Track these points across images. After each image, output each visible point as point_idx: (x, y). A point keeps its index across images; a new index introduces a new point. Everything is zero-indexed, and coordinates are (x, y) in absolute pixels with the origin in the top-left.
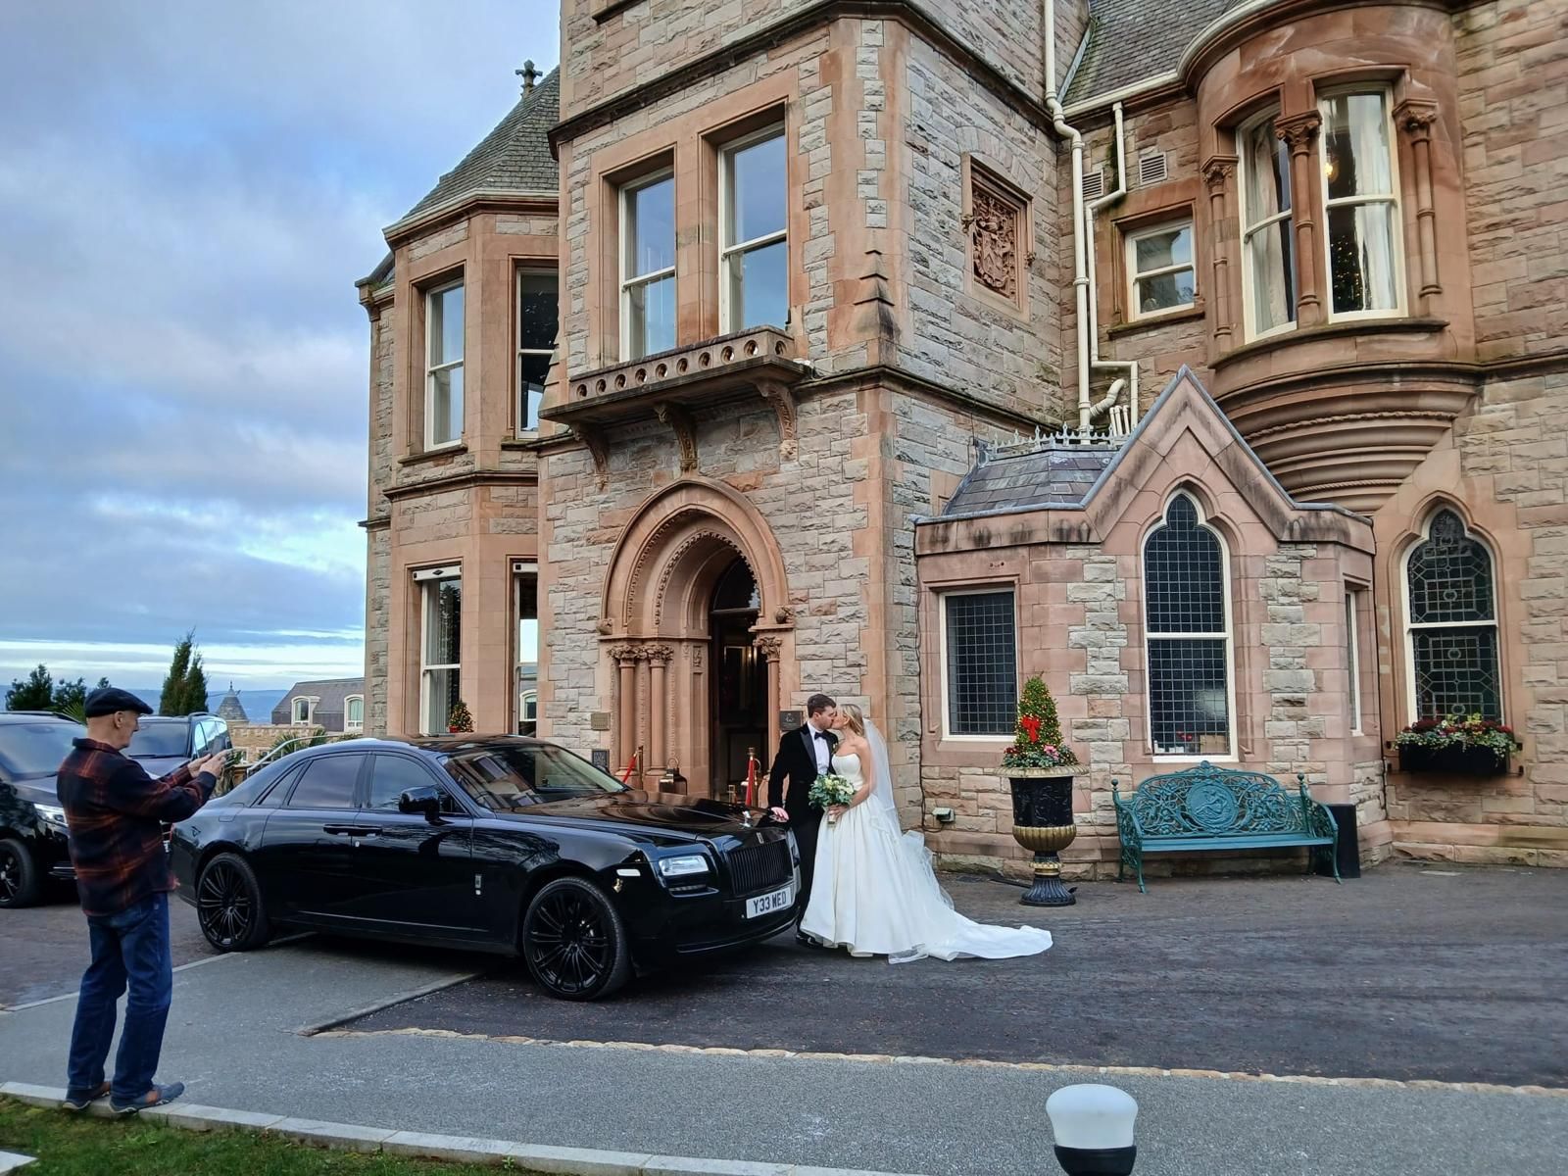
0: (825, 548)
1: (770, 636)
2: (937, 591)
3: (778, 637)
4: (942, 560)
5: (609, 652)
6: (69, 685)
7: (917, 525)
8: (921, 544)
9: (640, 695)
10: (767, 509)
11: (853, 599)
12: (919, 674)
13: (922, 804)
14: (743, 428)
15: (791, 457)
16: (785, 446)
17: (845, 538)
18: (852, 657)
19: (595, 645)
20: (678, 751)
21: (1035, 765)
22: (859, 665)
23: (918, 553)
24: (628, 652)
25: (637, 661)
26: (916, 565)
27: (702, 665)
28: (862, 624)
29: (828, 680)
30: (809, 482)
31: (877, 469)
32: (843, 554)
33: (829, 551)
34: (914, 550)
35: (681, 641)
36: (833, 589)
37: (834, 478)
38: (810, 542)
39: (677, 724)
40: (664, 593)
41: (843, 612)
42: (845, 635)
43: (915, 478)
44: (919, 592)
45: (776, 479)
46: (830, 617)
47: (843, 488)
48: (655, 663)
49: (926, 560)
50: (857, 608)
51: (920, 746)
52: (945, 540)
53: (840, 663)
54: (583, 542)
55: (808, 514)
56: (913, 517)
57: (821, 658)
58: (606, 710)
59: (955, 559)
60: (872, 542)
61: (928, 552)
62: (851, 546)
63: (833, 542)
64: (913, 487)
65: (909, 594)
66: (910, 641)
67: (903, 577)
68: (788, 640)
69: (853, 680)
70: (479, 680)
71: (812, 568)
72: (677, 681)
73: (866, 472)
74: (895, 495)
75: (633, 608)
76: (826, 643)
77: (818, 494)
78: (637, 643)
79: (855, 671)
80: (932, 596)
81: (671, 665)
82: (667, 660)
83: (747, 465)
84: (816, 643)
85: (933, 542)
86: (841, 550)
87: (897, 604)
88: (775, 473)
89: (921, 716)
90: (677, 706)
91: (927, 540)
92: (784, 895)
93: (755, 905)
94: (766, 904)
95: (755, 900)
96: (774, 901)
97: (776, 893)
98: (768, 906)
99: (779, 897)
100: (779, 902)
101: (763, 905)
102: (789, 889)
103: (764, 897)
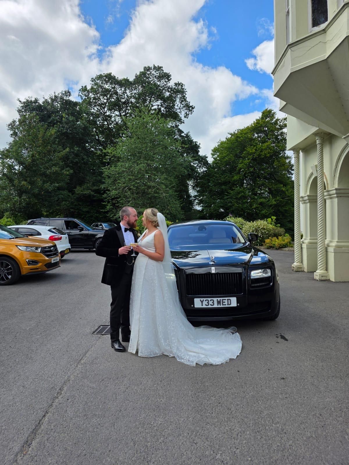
92: (229, 301)
93: (202, 302)
94: (211, 303)
95: (202, 299)
96: (219, 302)
97: (221, 299)
98: (212, 304)
99: (224, 301)
100: (224, 304)
101: (208, 303)
102: (235, 298)
103: (209, 299)
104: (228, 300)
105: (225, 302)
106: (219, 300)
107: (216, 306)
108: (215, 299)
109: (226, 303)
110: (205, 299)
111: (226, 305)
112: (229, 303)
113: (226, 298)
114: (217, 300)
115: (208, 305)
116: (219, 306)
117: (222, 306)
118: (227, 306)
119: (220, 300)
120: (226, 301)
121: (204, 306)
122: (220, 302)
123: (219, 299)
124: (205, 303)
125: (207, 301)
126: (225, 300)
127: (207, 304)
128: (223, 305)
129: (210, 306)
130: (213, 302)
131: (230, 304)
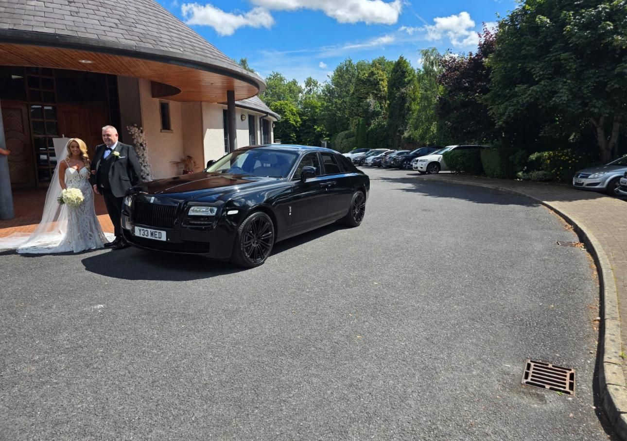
93: (140, 231)
94: (146, 233)
95: (140, 228)
96: (152, 234)
97: (154, 230)
98: (147, 235)
99: (156, 233)
100: (156, 236)
101: (144, 233)
102: (166, 233)
103: (145, 229)
104: (159, 233)
107: (149, 237)
108: (149, 230)
109: (157, 236)
110: (142, 228)
113: (158, 231)
115: (144, 235)
116: (152, 238)
117: (154, 238)
118: (158, 239)
120: (157, 234)
121: (141, 236)
122: (153, 233)
123: (152, 230)
124: (142, 232)
126: (157, 232)
128: (155, 237)
129: (145, 237)
130: (148, 233)
131: (161, 238)
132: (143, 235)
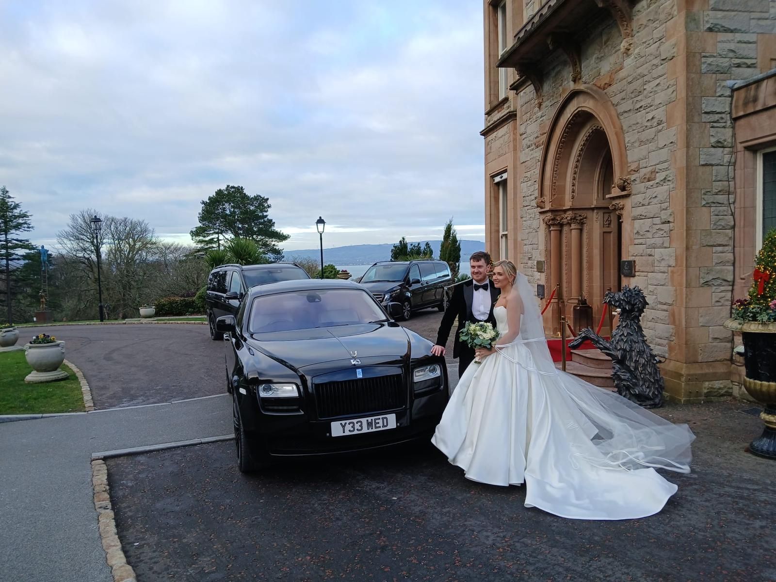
0: (649, 124)
1: (617, 201)
2: (753, 149)
3: (621, 202)
4: (753, 119)
5: (543, 220)
6: (414, 246)
7: (733, 90)
8: (736, 107)
9: (564, 249)
10: (615, 100)
11: (665, 165)
12: (733, 227)
13: (732, 341)
14: (604, 39)
15: (630, 52)
16: (624, 45)
17: (660, 114)
18: (664, 216)
19: (538, 216)
20: (591, 287)
21: (754, 319)
22: (669, 222)
23: (734, 116)
24: (553, 220)
25: (561, 225)
26: (733, 128)
27: (612, 226)
28: (672, 186)
29: (649, 235)
30: (639, 71)
31: (682, 45)
32: (660, 127)
33: (652, 127)
34: (730, 113)
35: (593, 209)
36: (654, 158)
37: (656, 62)
38: (639, 121)
39: (590, 268)
40: (577, 176)
41: (660, 177)
42: (660, 197)
43: (732, 46)
44: (734, 153)
45: (622, 74)
46: (651, 183)
47: (660, 70)
48: (573, 226)
49: (742, 122)
50: (668, 172)
51: (732, 291)
52: (755, 100)
53: (657, 221)
54: (534, 146)
55: (639, 98)
56: (730, 83)
57: (646, 217)
58: (543, 259)
59: (765, 115)
60: (680, 113)
61: (741, 113)
62: (664, 120)
63: (653, 118)
64: (731, 55)
65: (722, 155)
66: (721, 198)
67: (713, 140)
68: (628, 203)
69: (665, 235)
70: (514, 239)
71: (642, 143)
72: (590, 238)
73: (675, 50)
74: (704, 67)
75: (557, 190)
76: (649, 204)
77: (646, 78)
78: (559, 213)
79: (666, 227)
80: (748, 155)
81: (586, 228)
82: (582, 224)
83: (606, 67)
84: (643, 205)
85: (746, 104)
86: (659, 124)
87: (703, 165)
88: (621, 69)
89: (734, 264)
90: (590, 256)
91: (741, 102)
92: (385, 420)
93: (344, 427)
94: (357, 426)
95: (343, 422)
96: (369, 424)
97: (373, 418)
98: (360, 428)
99: (377, 421)
100: (377, 425)
101: (353, 427)
102: (394, 415)
103: (355, 421)
104: (383, 419)
105: (379, 423)
106: (370, 421)
107: (365, 430)
108: (364, 420)
109: (381, 424)
110: (348, 422)
111: (380, 427)
112: (385, 424)
113: (381, 417)
114: (367, 420)
115: (354, 431)
116: (370, 430)
117: (374, 430)
118: (382, 429)
119: (372, 420)
120: (380, 421)
121: (347, 433)
122: (371, 423)
123: (369, 419)
124: (348, 427)
125: (352, 425)
126: (379, 419)
127: (352, 429)
128: (376, 427)
129: (356, 432)
130: (361, 426)
131: (387, 425)
132: (349, 431)
